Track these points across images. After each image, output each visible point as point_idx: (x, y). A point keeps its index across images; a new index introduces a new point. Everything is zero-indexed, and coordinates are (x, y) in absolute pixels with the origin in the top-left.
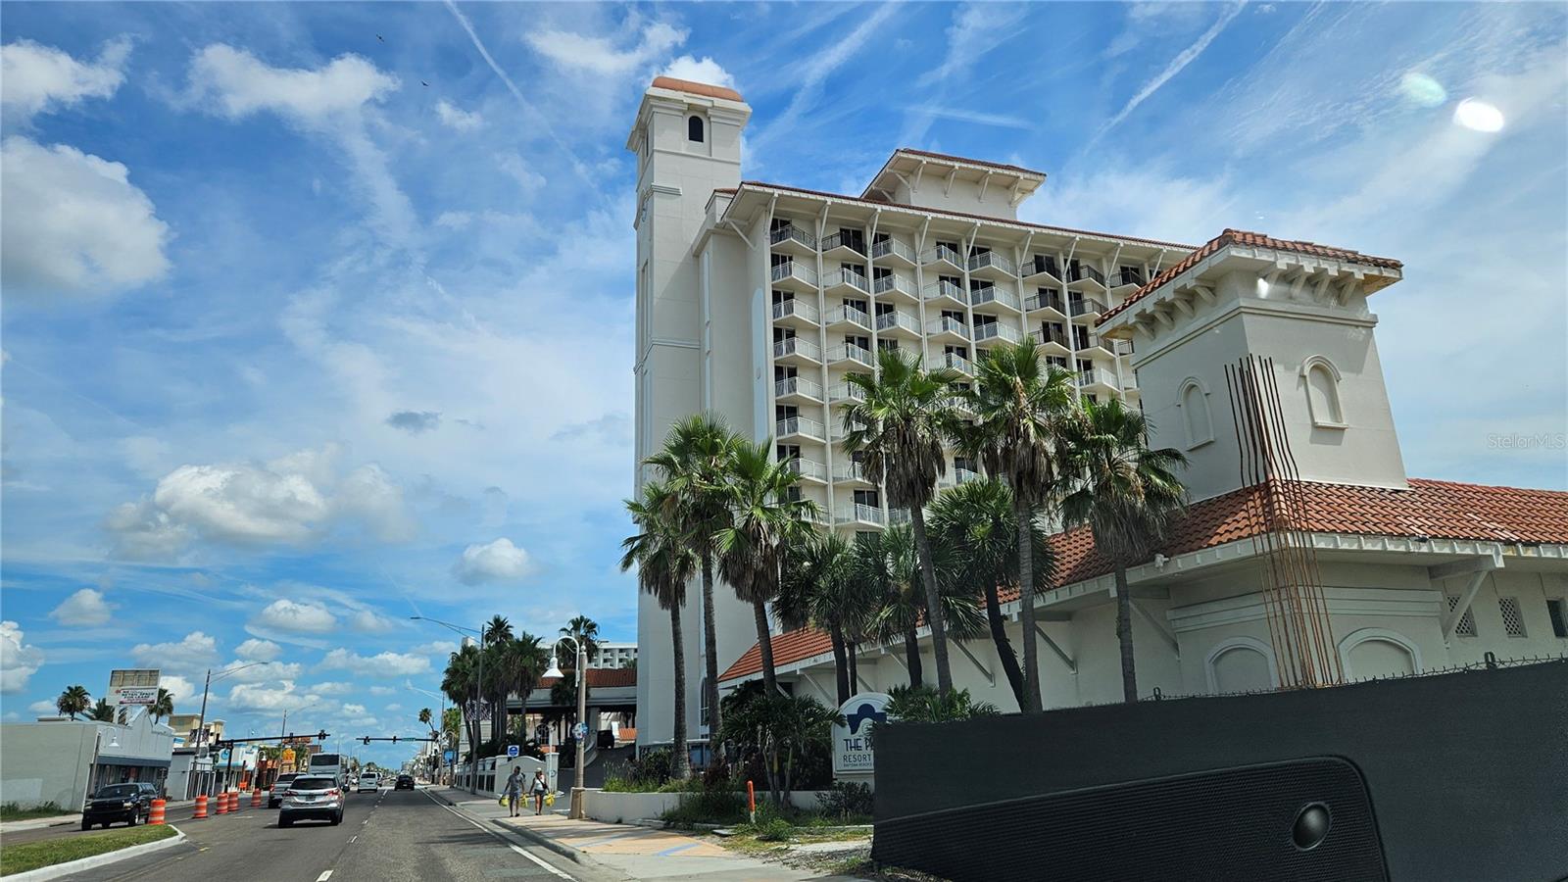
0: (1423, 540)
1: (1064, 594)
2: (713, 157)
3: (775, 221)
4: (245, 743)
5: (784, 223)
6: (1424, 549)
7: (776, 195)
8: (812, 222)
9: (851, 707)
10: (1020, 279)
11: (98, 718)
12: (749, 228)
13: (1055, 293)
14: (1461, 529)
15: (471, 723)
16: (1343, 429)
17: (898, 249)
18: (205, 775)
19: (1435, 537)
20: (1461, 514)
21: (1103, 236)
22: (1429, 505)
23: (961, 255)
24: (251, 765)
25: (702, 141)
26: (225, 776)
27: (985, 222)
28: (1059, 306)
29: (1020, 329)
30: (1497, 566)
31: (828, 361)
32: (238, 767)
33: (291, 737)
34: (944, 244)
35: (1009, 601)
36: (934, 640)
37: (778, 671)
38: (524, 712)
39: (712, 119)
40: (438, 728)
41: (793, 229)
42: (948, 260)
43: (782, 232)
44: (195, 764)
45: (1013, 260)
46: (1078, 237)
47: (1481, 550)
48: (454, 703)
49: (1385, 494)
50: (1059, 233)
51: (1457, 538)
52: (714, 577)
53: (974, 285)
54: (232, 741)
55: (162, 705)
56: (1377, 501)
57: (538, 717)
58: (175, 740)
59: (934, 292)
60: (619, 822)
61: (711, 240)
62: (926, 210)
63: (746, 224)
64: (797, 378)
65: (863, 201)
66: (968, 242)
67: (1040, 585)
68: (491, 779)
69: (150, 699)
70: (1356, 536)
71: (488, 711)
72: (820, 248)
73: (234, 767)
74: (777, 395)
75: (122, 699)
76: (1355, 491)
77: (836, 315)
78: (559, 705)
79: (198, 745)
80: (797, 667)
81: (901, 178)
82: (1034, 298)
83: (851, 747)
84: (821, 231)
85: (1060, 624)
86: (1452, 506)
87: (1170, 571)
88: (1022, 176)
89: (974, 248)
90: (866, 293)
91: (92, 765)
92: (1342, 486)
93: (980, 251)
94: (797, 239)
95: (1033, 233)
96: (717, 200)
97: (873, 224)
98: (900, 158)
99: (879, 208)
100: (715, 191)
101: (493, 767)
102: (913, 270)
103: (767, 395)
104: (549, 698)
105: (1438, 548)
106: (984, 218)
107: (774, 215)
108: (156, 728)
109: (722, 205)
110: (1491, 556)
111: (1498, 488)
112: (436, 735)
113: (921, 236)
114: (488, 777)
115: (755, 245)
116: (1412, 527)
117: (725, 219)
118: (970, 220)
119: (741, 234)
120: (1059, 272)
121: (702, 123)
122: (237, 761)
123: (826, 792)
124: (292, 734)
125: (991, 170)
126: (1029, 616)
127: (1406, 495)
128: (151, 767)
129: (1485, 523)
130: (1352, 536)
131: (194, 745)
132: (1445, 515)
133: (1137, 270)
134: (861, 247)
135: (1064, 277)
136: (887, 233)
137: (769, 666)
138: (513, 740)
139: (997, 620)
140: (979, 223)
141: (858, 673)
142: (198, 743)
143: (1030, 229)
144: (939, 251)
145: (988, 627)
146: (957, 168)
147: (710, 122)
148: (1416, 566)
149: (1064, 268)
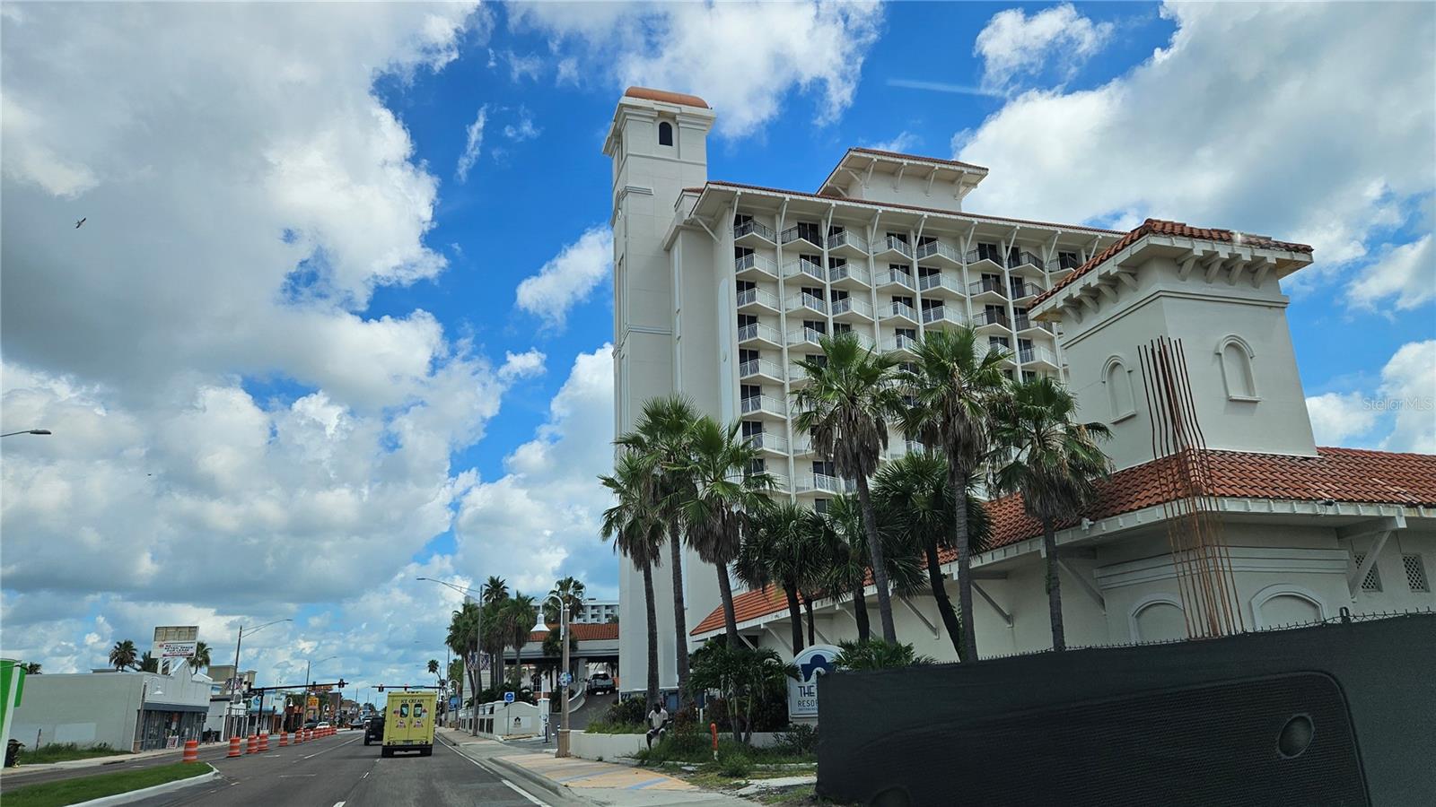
0: (1330, 504)
1: (999, 555)
2: (682, 159)
3: (738, 217)
4: (274, 690)
5: (747, 219)
6: (1330, 511)
7: (739, 193)
8: (772, 218)
9: (805, 657)
10: (964, 265)
11: (144, 669)
12: (715, 225)
13: (998, 278)
14: (1366, 493)
15: (473, 672)
16: (1256, 402)
17: (851, 240)
18: (240, 719)
19: (1341, 500)
20: (1367, 479)
21: (1042, 224)
22: (1336, 471)
23: (910, 245)
24: (280, 710)
25: (671, 145)
26: (257, 721)
27: (931, 214)
28: (1001, 290)
29: (965, 311)
30: (1400, 526)
31: (788, 344)
32: (268, 712)
33: (314, 685)
34: (895, 236)
35: (951, 561)
36: (880, 598)
37: (739, 627)
38: (518, 662)
39: (680, 125)
40: (444, 676)
41: (755, 224)
42: (898, 249)
43: (745, 227)
44: (230, 709)
45: (958, 249)
46: (1019, 226)
47: (1385, 512)
48: (458, 654)
49: (1296, 461)
50: (1001, 223)
51: (1361, 501)
52: (681, 541)
53: (922, 272)
54: (263, 689)
55: (200, 657)
56: (1287, 467)
57: (532, 667)
58: (213, 688)
59: (885, 280)
60: (600, 760)
61: (680, 236)
62: (876, 204)
63: (712, 220)
64: (759, 360)
65: (819, 197)
66: (917, 232)
67: (976, 547)
68: (490, 722)
69: (189, 652)
70: (1266, 500)
71: (487, 662)
72: (779, 241)
73: (265, 712)
74: (742, 376)
75: (165, 652)
76: (1266, 459)
77: (795, 302)
78: (550, 656)
79: (233, 693)
80: (761, 622)
81: (854, 176)
82: (978, 283)
83: (805, 694)
84: (780, 226)
85: (998, 582)
86: (1359, 471)
87: (1095, 533)
88: (965, 170)
89: (921, 238)
90: (823, 282)
91: (139, 711)
92: (1255, 455)
93: (927, 240)
94: (760, 233)
95: (976, 223)
96: (685, 198)
97: (828, 218)
98: (852, 157)
99: (834, 203)
100: (683, 190)
101: (492, 711)
102: (866, 259)
103: (731, 375)
104: (542, 650)
105: (1345, 510)
106: (931, 211)
107: (737, 211)
108: (195, 678)
109: (690, 203)
110: (1394, 517)
111: (1403, 454)
112: (443, 683)
113: (873, 228)
114: (488, 720)
115: (720, 239)
116: (1319, 492)
117: (693, 216)
118: (918, 212)
119: (708, 230)
120: (1001, 258)
121: (671, 129)
122: (268, 706)
123: (781, 733)
124: (314, 683)
125: (937, 166)
126: (968, 576)
127: (1315, 462)
128: (190, 712)
129: (1388, 487)
130: (1264, 500)
131: (229, 693)
132: (1351, 480)
133: (1073, 256)
134: (817, 240)
135: (1006, 263)
136: (841, 226)
137: (731, 622)
138: (508, 688)
139: (938, 578)
140: (926, 215)
141: (816, 626)
142: (233, 690)
143: (973, 219)
144: (889, 242)
145: (929, 585)
146: (905, 164)
147: (679, 128)
148: (1324, 528)
149: (1005, 255)
